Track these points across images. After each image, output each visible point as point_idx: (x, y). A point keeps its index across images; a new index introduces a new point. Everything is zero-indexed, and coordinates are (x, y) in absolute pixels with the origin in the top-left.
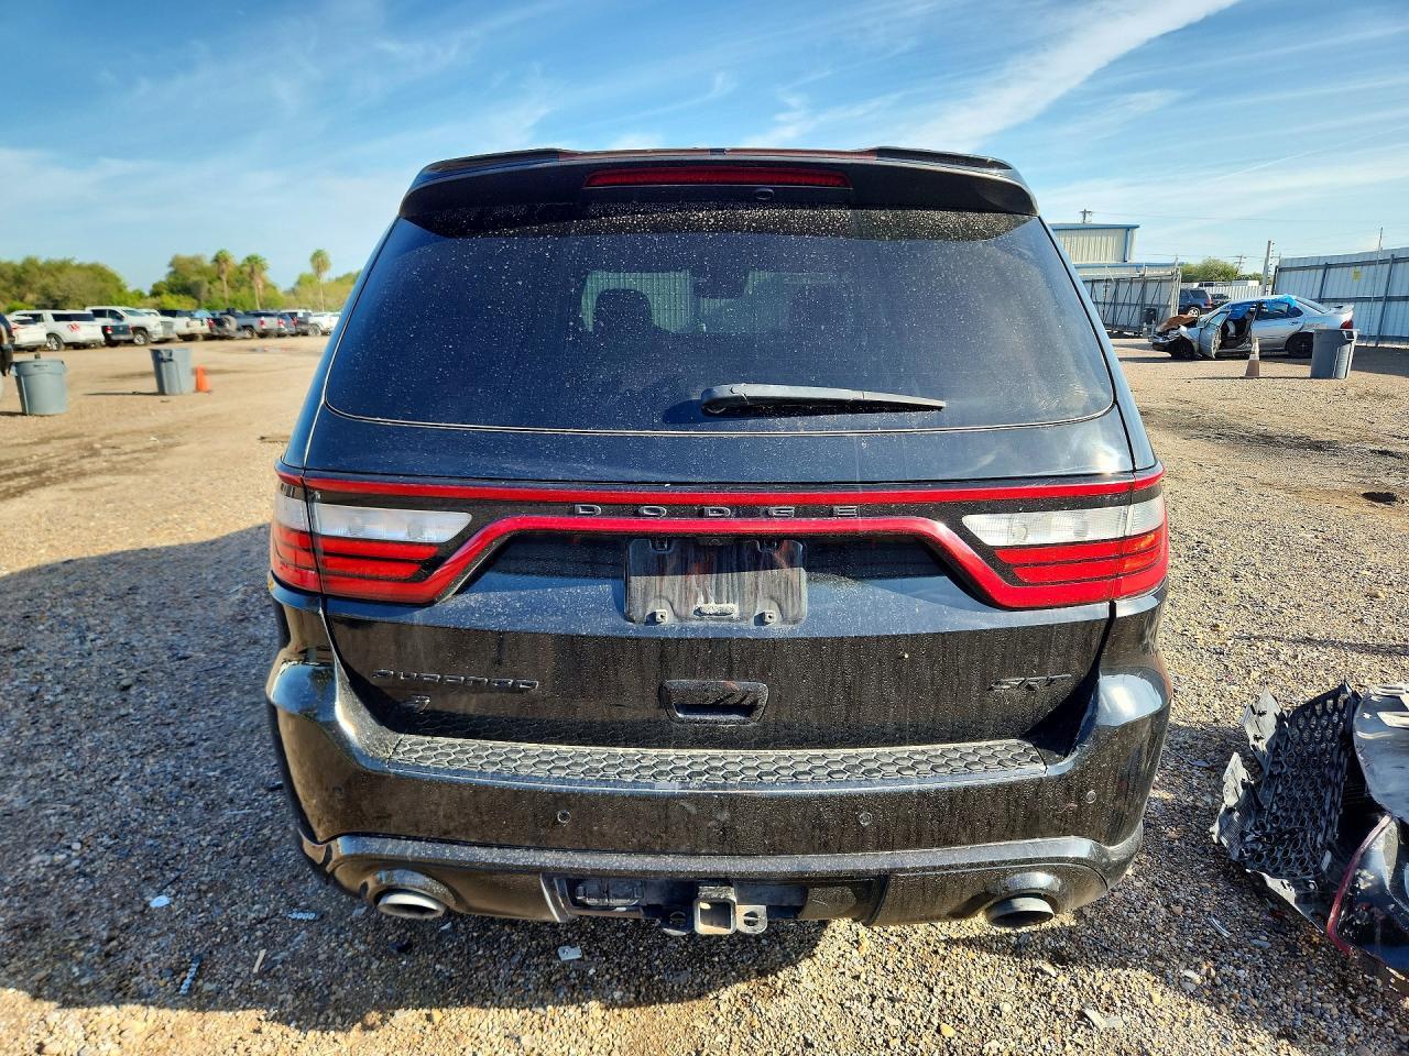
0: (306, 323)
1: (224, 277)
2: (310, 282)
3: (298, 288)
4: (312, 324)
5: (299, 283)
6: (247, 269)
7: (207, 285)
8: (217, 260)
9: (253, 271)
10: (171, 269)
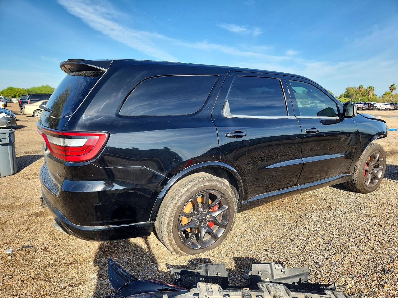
0: (373, 106)
1: (360, 93)
2: (389, 94)
3: (384, 96)
4: (375, 107)
5: (385, 94)
6: (368, 90)
7: (355, 95)
8: (359, 88)
9: (370, 91)
10: (346, 91)
